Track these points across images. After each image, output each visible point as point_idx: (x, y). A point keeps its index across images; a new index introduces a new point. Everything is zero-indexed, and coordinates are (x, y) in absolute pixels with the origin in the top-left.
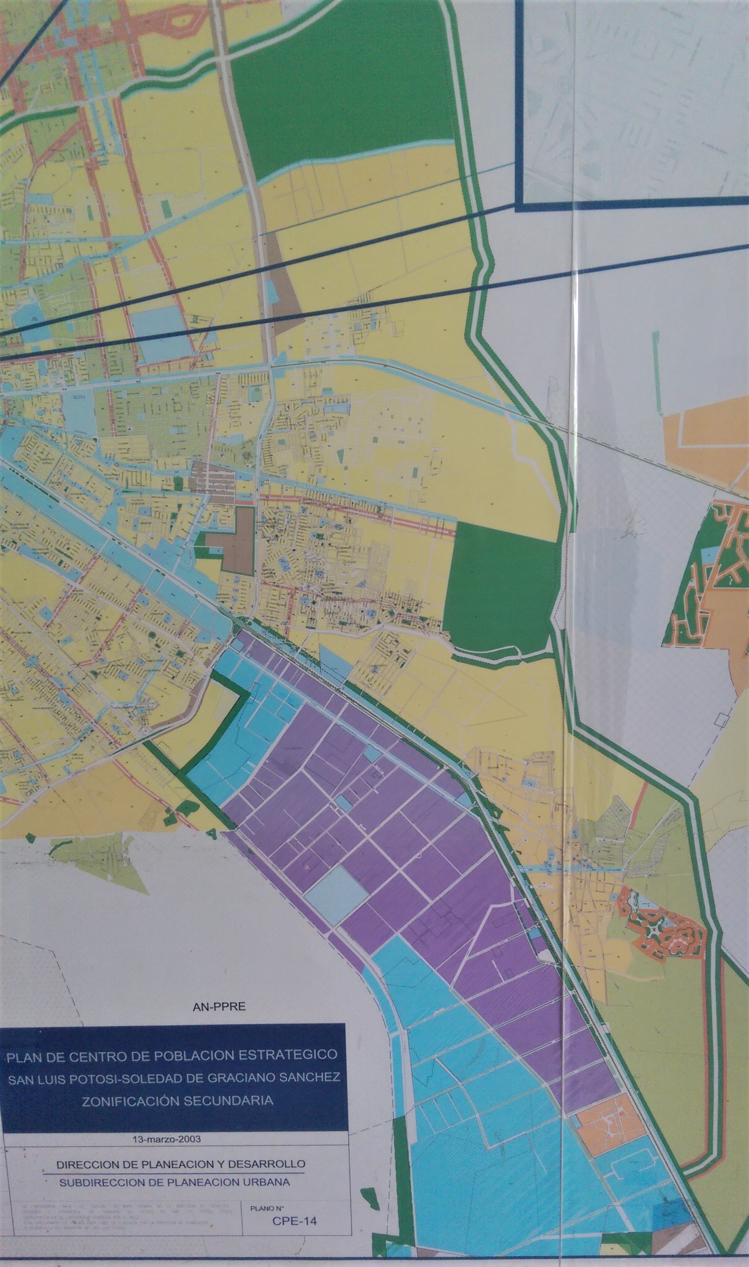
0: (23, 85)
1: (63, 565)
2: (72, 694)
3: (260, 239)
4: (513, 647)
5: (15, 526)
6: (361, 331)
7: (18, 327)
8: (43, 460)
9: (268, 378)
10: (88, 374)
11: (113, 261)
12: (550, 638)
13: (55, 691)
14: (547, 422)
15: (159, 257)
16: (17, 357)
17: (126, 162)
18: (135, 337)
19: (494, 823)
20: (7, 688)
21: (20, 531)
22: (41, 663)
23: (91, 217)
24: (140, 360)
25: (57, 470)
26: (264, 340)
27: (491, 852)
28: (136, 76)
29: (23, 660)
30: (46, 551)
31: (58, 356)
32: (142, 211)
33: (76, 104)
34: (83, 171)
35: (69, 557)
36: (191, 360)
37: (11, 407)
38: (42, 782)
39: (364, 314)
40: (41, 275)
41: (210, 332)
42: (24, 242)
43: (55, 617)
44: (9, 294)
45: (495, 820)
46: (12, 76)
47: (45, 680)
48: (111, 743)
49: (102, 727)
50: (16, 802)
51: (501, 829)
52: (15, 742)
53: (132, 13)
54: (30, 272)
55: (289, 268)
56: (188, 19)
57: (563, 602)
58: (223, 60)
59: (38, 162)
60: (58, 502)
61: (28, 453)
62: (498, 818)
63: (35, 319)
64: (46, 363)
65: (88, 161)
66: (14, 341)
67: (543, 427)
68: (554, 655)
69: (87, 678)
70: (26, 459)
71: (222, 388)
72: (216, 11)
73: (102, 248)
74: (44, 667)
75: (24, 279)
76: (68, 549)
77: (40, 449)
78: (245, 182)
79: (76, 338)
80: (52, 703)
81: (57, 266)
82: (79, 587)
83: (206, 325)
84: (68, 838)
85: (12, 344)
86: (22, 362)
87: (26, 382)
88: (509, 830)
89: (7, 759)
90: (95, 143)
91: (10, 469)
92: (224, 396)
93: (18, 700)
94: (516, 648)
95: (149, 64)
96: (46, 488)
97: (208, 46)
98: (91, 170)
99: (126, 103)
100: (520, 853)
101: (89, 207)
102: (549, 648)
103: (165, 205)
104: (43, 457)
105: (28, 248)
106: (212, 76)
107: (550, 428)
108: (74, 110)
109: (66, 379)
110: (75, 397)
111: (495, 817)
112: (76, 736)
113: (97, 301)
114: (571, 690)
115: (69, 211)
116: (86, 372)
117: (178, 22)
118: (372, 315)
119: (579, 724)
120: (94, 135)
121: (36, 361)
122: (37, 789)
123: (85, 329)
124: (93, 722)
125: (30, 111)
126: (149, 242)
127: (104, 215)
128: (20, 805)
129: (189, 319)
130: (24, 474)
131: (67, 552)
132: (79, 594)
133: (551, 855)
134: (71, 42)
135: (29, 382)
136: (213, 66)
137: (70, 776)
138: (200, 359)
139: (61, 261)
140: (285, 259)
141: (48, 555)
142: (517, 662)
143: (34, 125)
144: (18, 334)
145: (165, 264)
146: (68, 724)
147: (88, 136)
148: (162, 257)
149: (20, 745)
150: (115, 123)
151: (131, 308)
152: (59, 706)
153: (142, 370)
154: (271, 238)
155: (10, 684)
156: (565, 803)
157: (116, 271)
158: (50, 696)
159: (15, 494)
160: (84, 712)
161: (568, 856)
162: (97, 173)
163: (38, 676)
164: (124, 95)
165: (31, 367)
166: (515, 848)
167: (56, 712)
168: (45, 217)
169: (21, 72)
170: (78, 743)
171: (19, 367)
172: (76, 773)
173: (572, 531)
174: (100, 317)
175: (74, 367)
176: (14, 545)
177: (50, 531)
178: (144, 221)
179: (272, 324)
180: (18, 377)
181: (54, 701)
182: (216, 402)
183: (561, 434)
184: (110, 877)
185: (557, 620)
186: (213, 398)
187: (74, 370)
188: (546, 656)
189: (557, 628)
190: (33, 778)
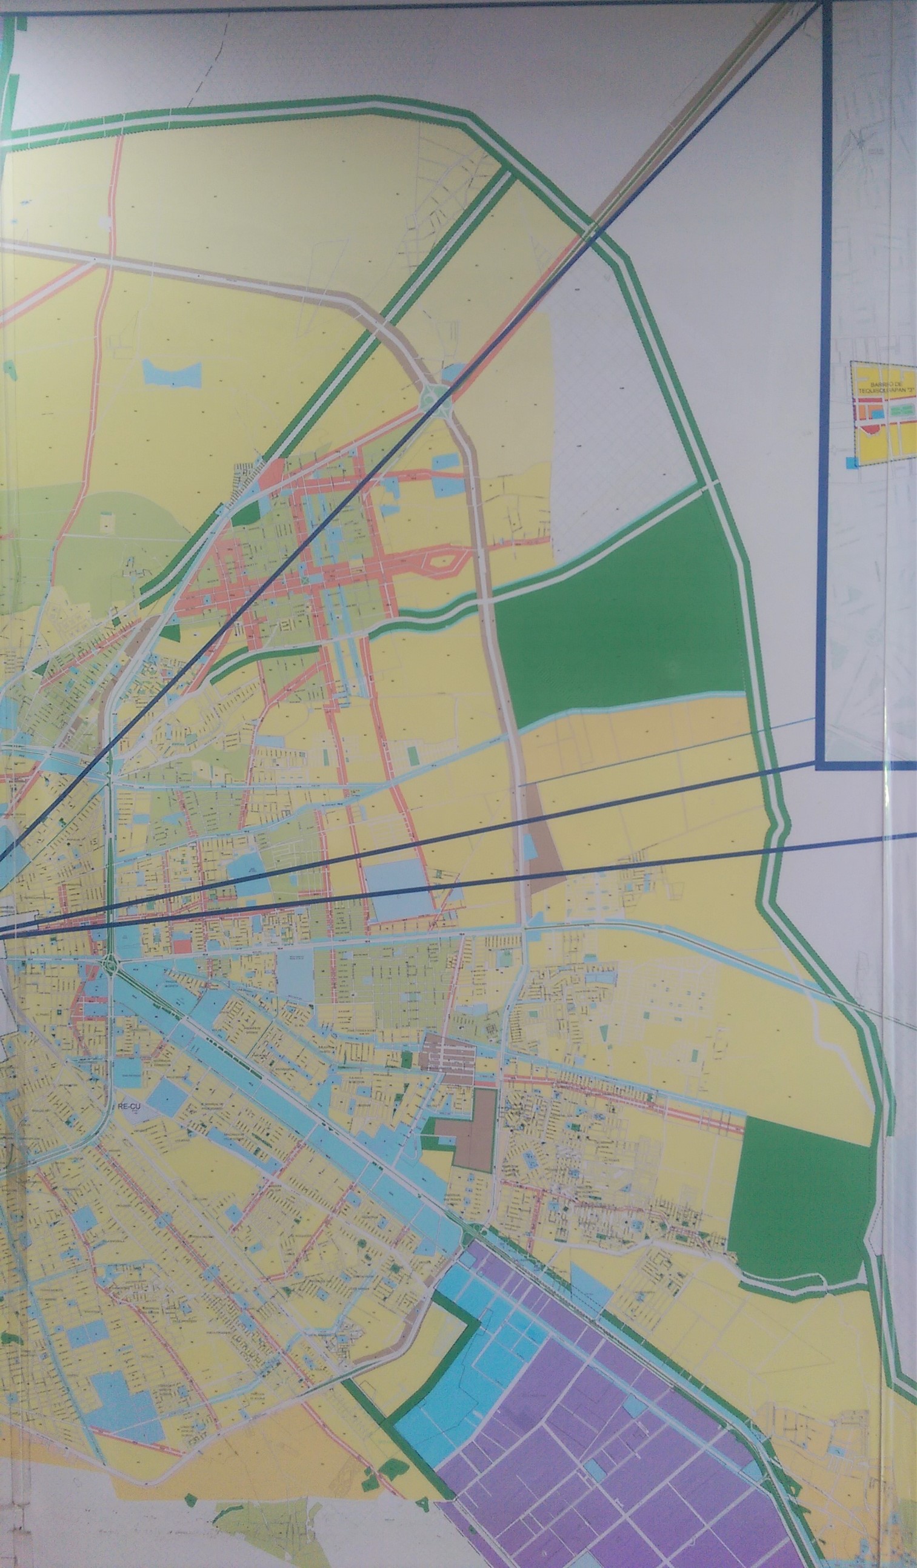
0: (260, 621)
1: (260, 1153)
2: (257, 1316)
3: (518, 790)
4: (817, 1274)
5: (206, 1106)
6: (631, 893)
7: (233, 879)
8: (247, 1028)
9: (521, 941)
10: (309, 932)
11: (349, 810)
12: (863, 1264)
13: (236, 1311)
14: (856, 1003)
15: (402, 806)
16: (228, 911)
17: (371, 705)
18: (368, 892)
19: (790, 1502)
20: (177, 1306)
21: (213, 1111)
22: (222, 1275)
23: (326, 763)
24: (371, 918)
25: (262, 1040)
26: (517, 899)
27: (786, 1541)
28: (388, 616)
29: (201, 1271)
30: (240, 1137)
31: (277, 911)
32: (385, 757)
33: (317, 643)
34: (322, 713)
35: (268, 1145)
36: (431, 919)
37: (215, 968)
38: (211, 1428)
39: (636, 874)
40: (264, 822)
41: (455, 889)
42: (248, 786)
43: (244, 1218)
44: (225, 842)
45: (792, 1499)
46: (248, 611)
47: (226, 1297)
48: (301, 1380)
49: (292, 1360)
50: (176, 1453)
51: (799, 1510)
52: (181, 1375)
53: (387, 551)
54: (252, 819)
55: (549, 821)
56: (449, 559)
57: (879, 1221)
58: (486, 603)
59: (271, 701)
60: (261, 1078)
61: (230, 1020)
62: (795, 1496)
63: (253, 870)
64: (261, 919)
65: (327, 702)
66: (227, 893)
67: (851, 1009)
68: (869, 1287)
69: (278, 1296)
70: (227, 1027)
71: (465, 951)
72: (481, 552)
73: (337, 795)
74: (225, 1280)
75: (244, 827)
76: (268, 1134)
77: (245, 1017)
78: (504, 729)
79: (300, 892)
80: (231, 1326)
81: (284, 813)
82: (277, 1182)
83: (452, 881)
84: (237, 1502)
85: (224, 896)
86: (233, 918)
87: (236, 940)
88: (810, 1512)
89: (170, 1396)
90: (337, 684)
91: (208, 1039)
92: (468, 960)
93: (191, 1321)
94: (821, 1276)
95: (402, 604)
96: (247, 1062)
97: (471, 588)
98: (329, 713)
99: (374, 644)
100: (824, 1542)
101: (325, 751)
102: (862, 1278)
103: (412, 753)
104: (247, 1025)
105: (251, 792)
106: (474, 617)
107: (860, 1010)
108: (315, 649)
109: (284, 937)
110: (292, 958)
111: (792, 1495)
112: (257, 1370)
113: (327, 852)
114: (891, 1333)
115: (302, 754)
116: (307, 930)
117: (436, 562)
118: (645, 875)
119: (899, 1374)
120: (336, 674)
121: (250, 917)
122: (203, 1436)
123: (310, 883)
124: (281, 1352)
125: (266, 648)
126: (391, 789)
127: (342, 760)
128: (180, 1456)
129: (432, 873)
130: (223, 1044)
131: (267, 1139)
132: (276, 1191)
133: (864, 1546)
134: (318, 579)
135: (240, 939)
136: (475, 609)
137: (247, 1421)
138: (441, 918)
139: (288, 809)
140: (546, 813)
141: (243, 1141)
142: (821, 1295)
143: (268, 663)
144: (232, 886)
145: (408, 814)
146: (249, 1354)
147: (329, 677)
148: (406, 807)
149: (188, 1378)
150: (361, 664)
151: (364, 860)
152: (240, 1331)
153: (373, 928)
154: (531, 789)
155: (182, 1300)
156: (882, 1479)
157: (351, 820)
158: (228, 1316)
159: (210, 1068)
160: (270, 1340)
161: (886, 1549)
162: (337, 716)
163: (217, 1292)
164: (373, 635)
165: (243, 923)
166: (817, 1536)
167: (236, 1338)
168: (274, 760)
169: (259, 608)
170: (260, 1379)
171: (230, 922)
172: (255, 1418)
173: (889, 1133)
174: (328, 870)
175: (294, 924)
176: (203, 1128)
177: (247, 1112)
178: (388, 768)
179: (528, 881)
180: (228, 934)
181: (234, 1324)
182: (458, 966)
183: (875, 1019)
184: (288, 1556)
185: (872, 1241)
186: (453, 962)
187: (293, 927)
188: (859, 1287)
189: (873, 1250)
190: (200, 1422)
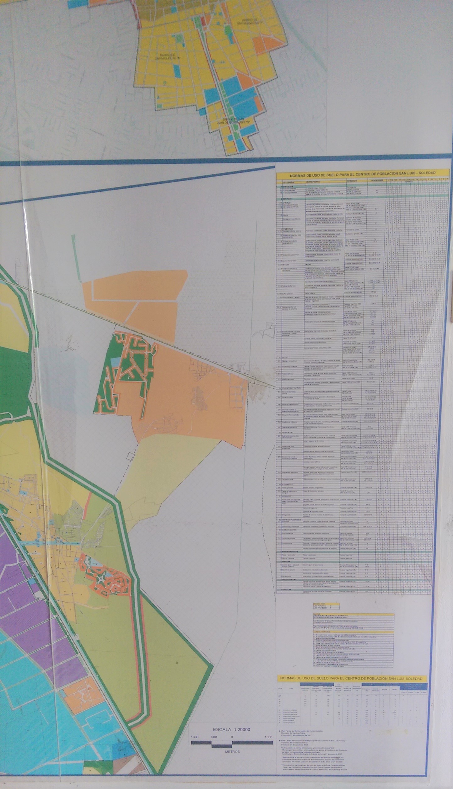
4: (8, 413)
12: (29, 408)
14: (16, 284)
19: (4, 516)
27: (4, 533)
51: (8, 520)
57: (34, 388)
62: (6, 513)
67: (14, 287)
68: (32, 418)
88: (13, 520)
94: (10, 413)
100: (20, 534)
102: (29, 414)
107: (18, 287)
111: (4, 513)
114: (43, 436)
119: (49, 458)
133: (39, 535)
142: (11, 422)
156: (44, 504)
161: (49, 536)
166: (17, 531)
173: (36, 345)
183: (26, 291)
185: (32, 397)
188: (27, 418)
189: (33, 400)
